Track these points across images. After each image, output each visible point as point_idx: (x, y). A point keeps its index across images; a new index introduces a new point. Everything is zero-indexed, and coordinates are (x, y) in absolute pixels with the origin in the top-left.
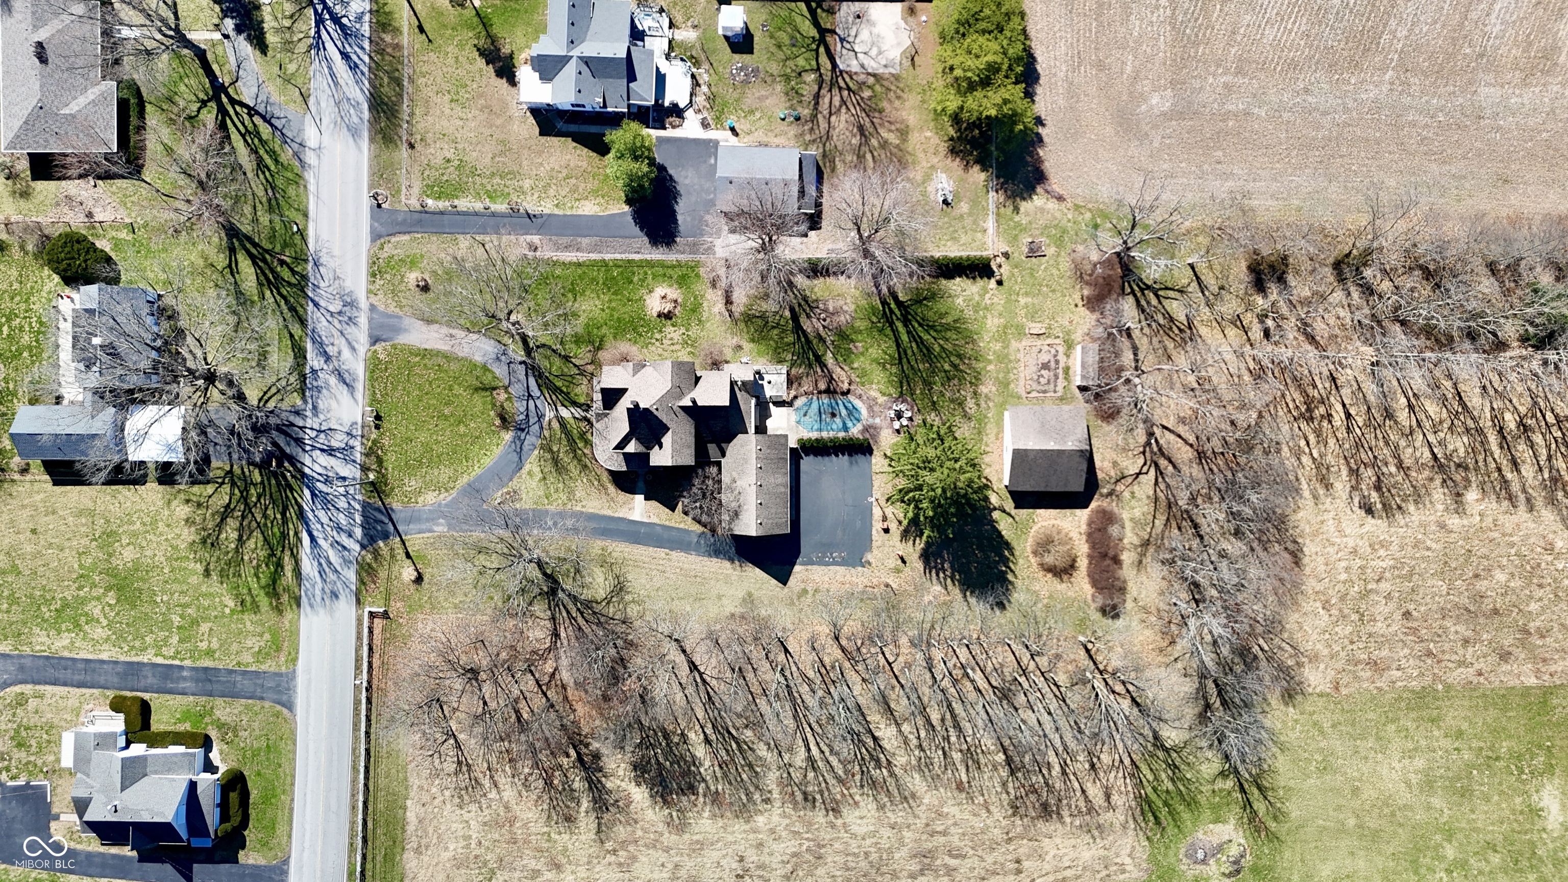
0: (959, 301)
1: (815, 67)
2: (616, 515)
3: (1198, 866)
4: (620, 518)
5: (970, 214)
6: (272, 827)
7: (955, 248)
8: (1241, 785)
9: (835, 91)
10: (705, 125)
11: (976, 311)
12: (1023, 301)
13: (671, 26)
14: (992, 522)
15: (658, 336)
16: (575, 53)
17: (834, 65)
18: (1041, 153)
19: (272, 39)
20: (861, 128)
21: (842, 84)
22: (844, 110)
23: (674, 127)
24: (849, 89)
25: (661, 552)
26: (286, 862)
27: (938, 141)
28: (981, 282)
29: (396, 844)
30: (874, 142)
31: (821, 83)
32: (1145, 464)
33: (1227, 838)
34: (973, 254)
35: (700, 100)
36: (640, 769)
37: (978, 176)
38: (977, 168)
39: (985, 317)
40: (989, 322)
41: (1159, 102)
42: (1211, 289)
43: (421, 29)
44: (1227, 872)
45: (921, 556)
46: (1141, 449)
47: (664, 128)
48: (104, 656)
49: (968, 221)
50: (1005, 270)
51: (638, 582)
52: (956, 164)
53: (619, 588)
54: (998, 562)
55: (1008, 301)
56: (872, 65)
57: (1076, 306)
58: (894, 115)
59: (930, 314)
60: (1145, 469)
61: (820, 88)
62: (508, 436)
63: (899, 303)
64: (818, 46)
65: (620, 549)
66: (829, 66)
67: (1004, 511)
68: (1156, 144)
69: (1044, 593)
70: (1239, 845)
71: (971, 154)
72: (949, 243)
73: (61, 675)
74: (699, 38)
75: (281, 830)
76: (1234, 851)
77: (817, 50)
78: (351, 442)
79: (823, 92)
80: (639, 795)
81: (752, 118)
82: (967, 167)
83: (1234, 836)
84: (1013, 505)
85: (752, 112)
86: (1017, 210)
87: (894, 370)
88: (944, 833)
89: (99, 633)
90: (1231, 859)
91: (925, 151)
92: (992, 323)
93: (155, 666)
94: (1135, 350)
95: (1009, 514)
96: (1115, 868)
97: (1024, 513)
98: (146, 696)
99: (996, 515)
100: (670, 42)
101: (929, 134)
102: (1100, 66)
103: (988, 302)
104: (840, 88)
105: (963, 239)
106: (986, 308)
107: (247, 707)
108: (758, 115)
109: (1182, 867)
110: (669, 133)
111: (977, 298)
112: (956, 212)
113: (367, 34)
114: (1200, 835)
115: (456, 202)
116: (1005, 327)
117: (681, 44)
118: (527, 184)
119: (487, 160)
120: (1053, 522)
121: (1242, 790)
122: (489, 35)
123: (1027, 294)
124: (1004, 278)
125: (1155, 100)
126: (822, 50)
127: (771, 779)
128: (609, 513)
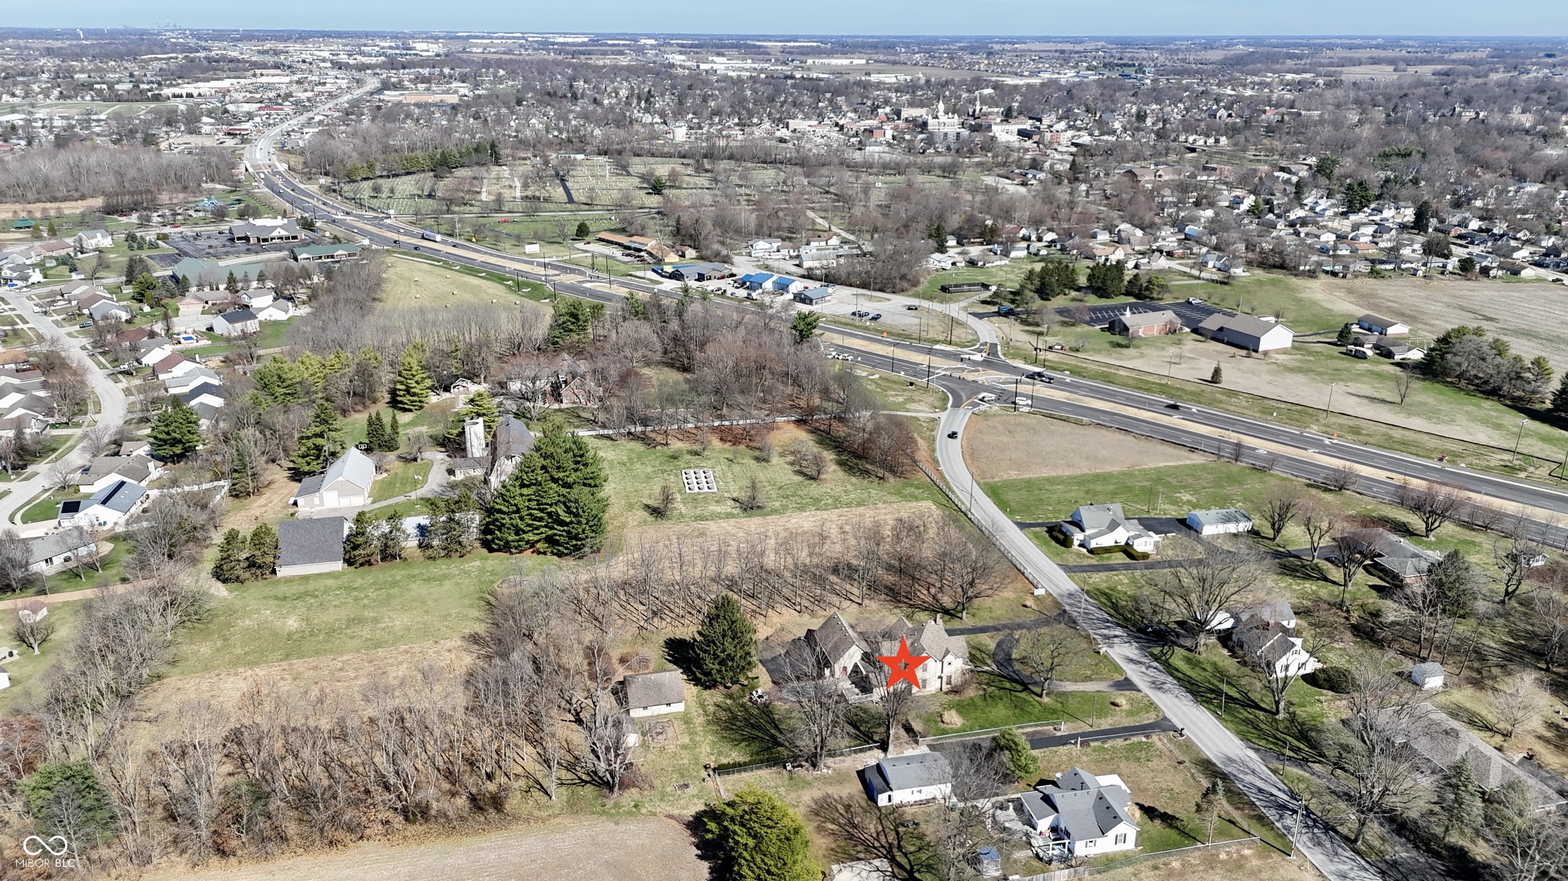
0: (735, 753)
1: (909, 856)
9: (886, 845)
17: (894, 860)
20: (855, 826)
21: (882, 850)
24: (875, 848)
28: (719, 764)
30: (842, 821)
31: (900, 848)
39: (713, 750)
40: (709, 748)
50: (704, 773)
55: (697, 760)
56: (860, 865)
58: (831, 838)
61: (899, 844)
64: (912, 867)
66: (898, 859)
74: (1010, 855)
79: (896, 843)
86: (705, 804)
92: (706, 748)
103: (712, 756)
104: (883, 846)
111: (720, 757)
115: (1126, 742)
116: (695, 748)
117: (1021, 848)
122: (1177, 828)
124: (703, 770)
126: (908, 867)
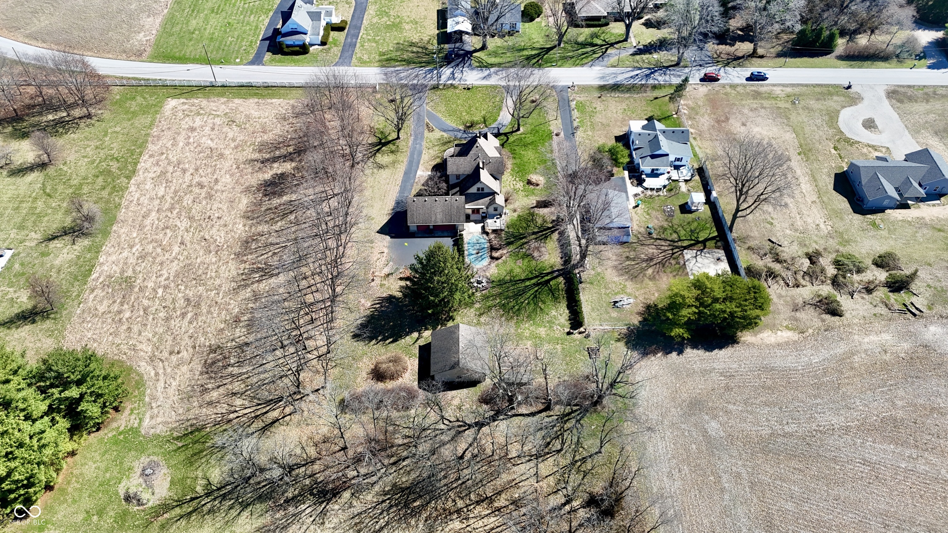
0: (554, 313)
1: (682, 238)
2: (420, 165)
3: (140, 470)
4: (418, 167)
5: (610, 317)
6: (280, 61)
7: (588, 310)
8: (197, 498)
9: (670, 248)
10: (636, 195)
11: (548, 322)
12: (559, 347)
13: (686, 181)
14: (411, 332)
15: (517, 179)
16: (659, 133)
17: (686, 248)
18: (659, 355)
19: (638, 57)
20: (651, 259)
21: (675, 251)
22: (660, 251)
23: (632, 183)
25: (399, 182)
26: (263, 65)
27: (653, 299)
28: (567, 324)
29: (262, 96)
30: (644, 265)
31: (673, 241)
32: (450, 422)
33: (156, 491)
34: (586, 320)
35: (649, 193)
36: (282, 176)
37: (636, 320)
38: (640, 319)
39: (545, 327)
40: (541, 329)
41: (713, 427)
42: (583, 465)
43: (656, 98)
44: (130, 490)
45: (391, 295)
46: (461, 419)
47: (630, 179)
48: (364, 21)
49: (606, 316)
50: (576, 336)
51: (384, 174)
52: (640, 308)
53: (380, 167)
54: (384, 335)
55: (558, 339)
56: (690, 264)
57: (559, 378)
58: (663, 275)
59: (543, 297)
60: (446, 422)
61: (670, 241)
62: (462, 128)
63: (548, 281)
64: (694, 240)
65: (402, 168)
66: (685, 245)
67: (418, 339)
68: (683, 426)
69: (361, 364)
70: (148, 500)
71: (649, 315)
72: (590, 307)
73: (358, 12)
74: (683, 192)
75: (279, 64)
76: (145, 496)
77: (692, 240)
78: (457, 80)
79: (668, 242)
80: (268, 176)
81: (645, 214)
82: (639, 314)
83: (157, 496)
84: (422, 344)
85: (648, 214)
86: (618, 340)
87: (508, 278)
88: (209, 312)
89: (375, 20)
90: (139, 493)
91: (645, 293)
92: (542, 331)
93: (359, 33)
94: (533, 414)
95: (416, 342)
96: (156, 412)
97: (417, 351)
98: (346, 31)
99: (415, 335)
100: (677, 180)
101: (656, 295)
102: (728, 388)
103: (555, 328)
105: (594, 315)
106: (551, 327)
107: (337, 55)
108: (647, 217)
109: (143, 458)
110: (628, 181)
111: (557, 322)
112: (610, 310)
113: (649, 82)
114: (165, 471)
115: (576, 110)
116: (540, 338)
117: (677, 185)
118: (590, 133)
119: (598, 120)
120: (410, 367)
121: (192, 499)
123: (563, 349)
124: (572, 336)
125: (714, 424)
126: (692, 242)
127: (263, 228)
128: (422, 162)
